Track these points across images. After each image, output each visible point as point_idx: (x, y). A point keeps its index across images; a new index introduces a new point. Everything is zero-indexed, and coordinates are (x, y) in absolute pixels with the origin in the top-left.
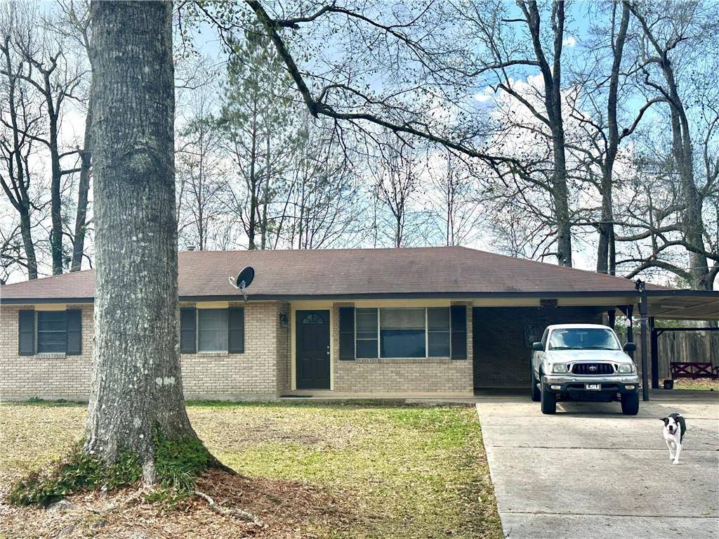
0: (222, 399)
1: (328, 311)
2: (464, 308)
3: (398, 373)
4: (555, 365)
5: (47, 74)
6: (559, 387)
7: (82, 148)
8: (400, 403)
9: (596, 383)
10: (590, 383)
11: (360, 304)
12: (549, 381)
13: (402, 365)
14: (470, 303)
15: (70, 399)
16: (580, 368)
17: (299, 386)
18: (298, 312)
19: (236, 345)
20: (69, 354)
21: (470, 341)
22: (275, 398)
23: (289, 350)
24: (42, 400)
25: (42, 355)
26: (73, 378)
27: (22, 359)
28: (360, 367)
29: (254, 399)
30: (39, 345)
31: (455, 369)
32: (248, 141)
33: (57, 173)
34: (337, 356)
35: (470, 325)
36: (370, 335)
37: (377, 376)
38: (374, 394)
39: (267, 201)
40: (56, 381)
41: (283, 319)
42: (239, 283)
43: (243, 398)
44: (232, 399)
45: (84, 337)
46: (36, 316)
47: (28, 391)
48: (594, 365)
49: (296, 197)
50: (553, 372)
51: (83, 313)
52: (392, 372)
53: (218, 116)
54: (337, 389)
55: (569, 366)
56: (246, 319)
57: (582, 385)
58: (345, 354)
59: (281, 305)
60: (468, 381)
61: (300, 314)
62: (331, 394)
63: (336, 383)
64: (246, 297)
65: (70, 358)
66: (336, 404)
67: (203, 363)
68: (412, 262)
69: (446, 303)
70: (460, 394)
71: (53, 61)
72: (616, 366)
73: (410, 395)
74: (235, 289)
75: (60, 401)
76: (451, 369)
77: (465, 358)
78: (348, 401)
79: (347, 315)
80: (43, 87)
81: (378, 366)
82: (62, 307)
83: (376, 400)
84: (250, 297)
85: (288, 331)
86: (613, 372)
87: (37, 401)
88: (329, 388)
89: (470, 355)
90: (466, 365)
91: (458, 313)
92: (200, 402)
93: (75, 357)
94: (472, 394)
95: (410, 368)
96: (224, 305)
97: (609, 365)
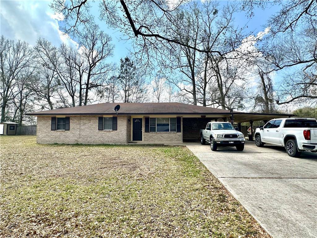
0: (110, 144)
1: (142, 119)
2: (180, 118)
3: (162, 136)
4: (218, 135)
5: (80, 67)
6: (220, 142)
7: (87, 83)
8: (162, 145)
9: (232, 141)
10: (230, 141)
11: (151, 116)
12: (216, 140)
13: (163, 134)
14: (182, 116)
15: (66, 143)
16: (227, 136)
17: (133, 140)
18: (133, 119)
19: (115, 128)
20: (66, 130)
21: (182, 127)
22: (126, 144)
23: (130, 129)
24: (58, 144)
25: (58, 130)
26: (66, 137)
27: (52, 131)
28: (151, 134)
29: (120, 144)
30: (57, 127)
31: (178, 135)
32: (125, 82)
33: (81, 89)
34: (144, 131)
35: (182, 123)
36: (154, 125)
37: (156, 137)
38: (155, 142)
39: (129, 96)
40: (62, 138)
41: (129, 120)
42: (115, 109)
43: (117, 144)
44: (114, 144)
45: (70, 125)
46: (57, 119)
47: (53, 141)
48: (231, 135)
49: (135, 95)
50: (217, 137)
51: (70, 118)
52: (160, 136)
53: (118, 76)
54: (144, 141)
55: (223, 135)
56: (118, 120)
57: (228, 142)
58: (147, 131)
59: (128, 116)
60: (181, 138)
61: (134, 119)
62: (143, 142)
63: (144, 139)
64: (117, 114)
65: (66, 131)
66: (144, 145)
67: (105, 133)
68: (165, 106)
69: (175, 116)
70: (179, 142)
71: (81, 64)
72: (238, 135)
73: (165, 143)
74: (114, 111)
75: (63, 144)
76: (177, 135)
77: (181, 132)
78: (147, 144)
79: (147, 120)
80: (79, 70)
81: (156, 134)
82: (64, 116)
83: (156, 144)
84: (119, 114)
85: (130, 124)
86: (237, 137)
87: (56, 144)
88: (142, 140)
89: (182, 131)
90: (181, 134)
91: (178, 119)
92: (104, 144)
93: (68, 131)
94: (182, 142)
95: (165, 135)
96: (112, 116)
97: (236, 135)
